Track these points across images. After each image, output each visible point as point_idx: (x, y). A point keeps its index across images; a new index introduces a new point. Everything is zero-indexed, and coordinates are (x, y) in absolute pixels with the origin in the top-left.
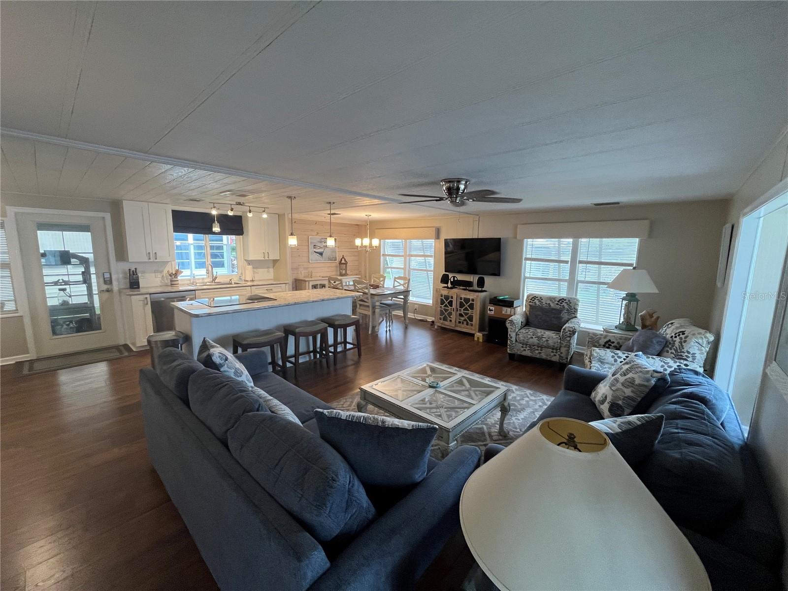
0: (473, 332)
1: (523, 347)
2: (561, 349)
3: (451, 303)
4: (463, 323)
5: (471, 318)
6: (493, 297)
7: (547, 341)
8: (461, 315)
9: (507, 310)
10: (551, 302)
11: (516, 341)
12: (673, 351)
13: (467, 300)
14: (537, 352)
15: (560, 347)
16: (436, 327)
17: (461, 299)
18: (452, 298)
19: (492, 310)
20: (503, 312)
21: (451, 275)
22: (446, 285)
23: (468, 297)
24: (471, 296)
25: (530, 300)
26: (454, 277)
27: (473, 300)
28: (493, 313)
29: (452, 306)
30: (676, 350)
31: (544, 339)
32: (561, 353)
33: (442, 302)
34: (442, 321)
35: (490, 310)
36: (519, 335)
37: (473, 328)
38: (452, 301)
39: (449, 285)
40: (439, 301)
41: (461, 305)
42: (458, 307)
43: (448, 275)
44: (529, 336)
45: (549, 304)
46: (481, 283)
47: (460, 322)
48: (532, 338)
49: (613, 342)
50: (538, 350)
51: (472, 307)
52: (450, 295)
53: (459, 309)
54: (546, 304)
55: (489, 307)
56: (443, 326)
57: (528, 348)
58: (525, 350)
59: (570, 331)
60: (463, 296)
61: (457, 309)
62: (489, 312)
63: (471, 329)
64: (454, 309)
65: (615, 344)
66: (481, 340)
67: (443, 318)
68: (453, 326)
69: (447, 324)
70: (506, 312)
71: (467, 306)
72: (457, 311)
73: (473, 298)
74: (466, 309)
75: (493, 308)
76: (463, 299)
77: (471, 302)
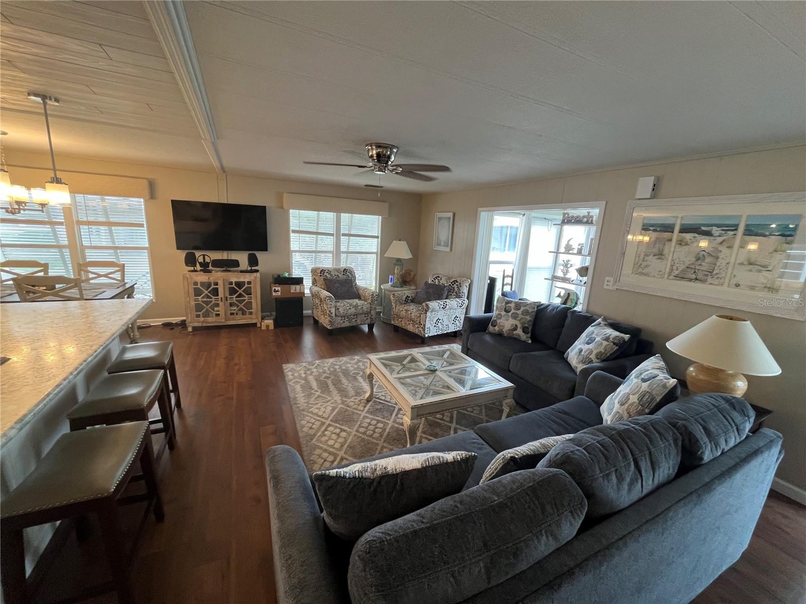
0: (254, 321)
1: (342, 320)
2: (371, 311)
3: (215, 292)
4: (237, 314)
5: (249, 305)
6: (276, 276)
7: (362, 308)
8: (231, 305)
9: (296, 288)
10: (338, 274)
11: (336, 316)
12: (455, 294)
13: (240, 285)
14: (354, 320)
15: (371, 310)
16: (190, 329)
17: (231, 283)
18: (216, 284)
19: (278, 291)
20: (292, 291)
21: (198, 254)
22: (192, 268)
23: (242, 280)
24: (246, 278)
25: (320, 274)
26: (204, 256)
27: (249, 283)
28: (279, 293)
29: (217, 295)
30: (457, 293)
31: (360, 307)
32: (372, 316)
33: (197, 293)
34: (202, 319)
35: (275, 291)
36: (338, 309)
37: (254, 316)
38: (217, 288)
39: (198, 267)
40: (192, 292)
41: (232, 291)
42: (227, 293)
43: (194, 254)
44: (348, 308)
46: (253, 261)
47: (232, 314)
48: (350, 309)
49: (409, 297)
50: (354, 318)
51: (248, 292)
52: (212, 280)
53: (229, 297)
54: (336, 275)
55: (274, 288)
56: (204, 325)
57: (347, 319)
58: (344, 322)
59: (376, 295)
60: (234, 280)
61: (227, 297)
62: (274, 294)
63: (250, 318)
64: (221, 298)
65: (411, 298)
66: (272, 327)
67: (203, 314)
68: (221, 321)
69: (212, 321)
70: (295, 290)
71: (240, 291)
72: (227, 300)
73: (249, 280)
74: (240, 296)
75: (279, 289)
76: (234, 284)
77: (246, 286)
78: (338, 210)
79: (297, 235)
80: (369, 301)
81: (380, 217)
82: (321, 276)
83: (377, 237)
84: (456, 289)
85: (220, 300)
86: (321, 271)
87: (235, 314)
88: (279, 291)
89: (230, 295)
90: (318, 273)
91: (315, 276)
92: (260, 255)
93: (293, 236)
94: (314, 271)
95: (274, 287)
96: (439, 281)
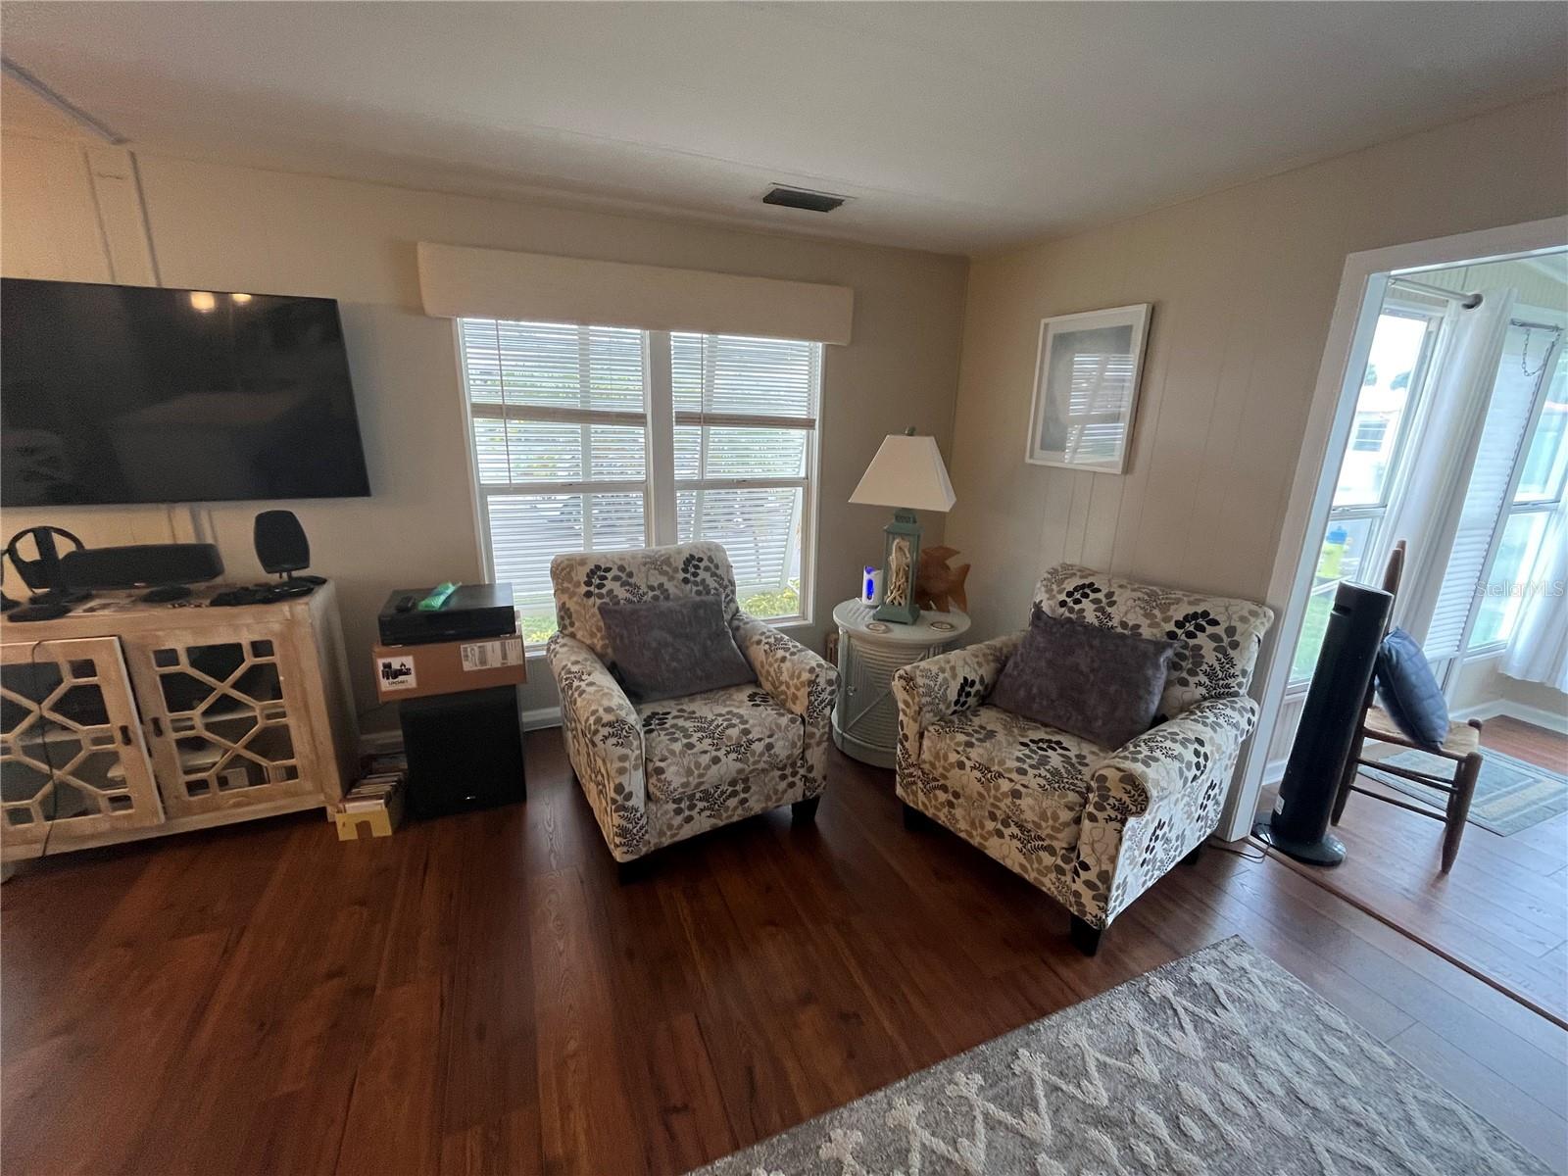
0: (310, 803)
1: (678, 811)
2: (808, 754)
3: (87, 705)
4: (222, 782)
5: (275, 742)
7: (769, 747)
8: (196, 746)
9: (482, 651)
10: (664, 579)
11: (648, 796)
12: (1204, 679)
13: (218, 659)
14: (732, 802)
15: (806, 747)
17: (167, 657)
18: (84, 669)
19: (402, 672)
20: (467, 666)
23: (222, 637)
24: (241, 627)
25: (584, 589)
26: (43, 537)
27: (261, 648)
28: (410, 681)
29: (102, 717)
30: (1211, 675)
31: (758, 747)
32: (811, 769)
34: (39, 826)
35: (391, 673)
36: (660, 771)
37: (303, 783)
38: (96, 688)
41: (179, 693)
42: (157, 705)
44: (705, 759)
45: (661, 585)
46: (283, 544)
47: (194, 787)
48: (716, 760)
49: (973, 683)
50: (734, 794)
51: (263, 686)
52: (58, 654)
53: (167, 717)
54: (652, 588)
55: (380, 662)
57: (701, 805)
58: (689, 818)
59: (830, 682)
60: (178, 642)
61: (156, 721)
62: (385, 685)
63: (288, 794)
64: (124, 730)
65: (977, 686)
66: (383, 828)
67: (43, 803)
68: (147, 819)
69: (96, 828)
70: (483, 662)
71: (225, 688)
72: (159, 732)
73: (257, 638)
74: (226, 704)
75: (409, 661)
76: (183, 658)
77: (250, 660)
78: (659, 320)
79: (498, 424)
80: (799, 708)
81: (820, 344)
82: (588, 594)
83: (807, 424)
84: (1210, 656)
85: (118, 736)
86: (592, 573)
87: (214, 784)
88: (407, 672)
89: (171, 710)
90: (577, 585)
91: (565, 598)
92: (316, 518)
93: (481, 429)
94: (562, 572)
95: (382, 656)
96: (1102, 610)
